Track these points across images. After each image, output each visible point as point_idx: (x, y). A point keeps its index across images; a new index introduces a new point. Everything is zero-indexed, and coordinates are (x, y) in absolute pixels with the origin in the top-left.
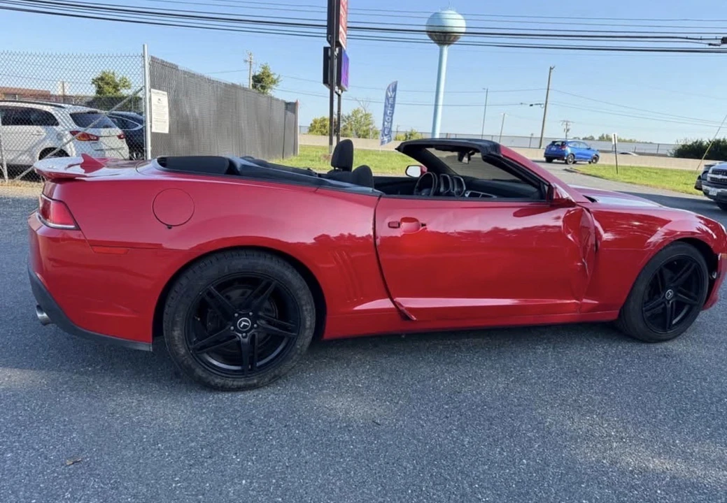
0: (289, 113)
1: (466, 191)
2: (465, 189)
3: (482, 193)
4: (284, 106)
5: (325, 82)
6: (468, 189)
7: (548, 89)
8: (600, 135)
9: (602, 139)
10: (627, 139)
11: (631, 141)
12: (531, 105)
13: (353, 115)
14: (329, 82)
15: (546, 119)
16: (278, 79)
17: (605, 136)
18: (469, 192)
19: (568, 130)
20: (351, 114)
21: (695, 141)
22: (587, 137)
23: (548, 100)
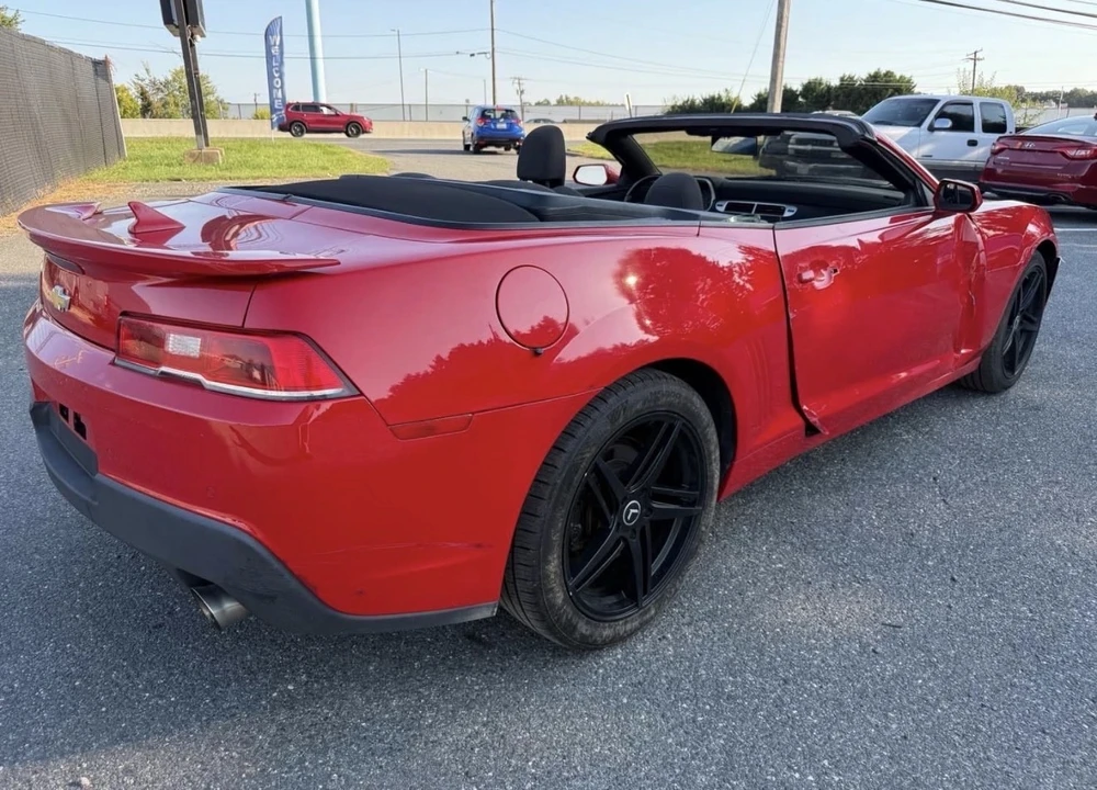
0: (100, 80)
1: (715, 201)
2: (713, 197)
3: (756, 203)
4: (90, 67)
5: (168, 20)
6: (720, 197)
7: (493, 29)
8: (558, 97)
9: (560, 102)
10: (593, 101)
11: (598, 104)
12: (472, 55)
13: (174, 80)
14: (176, 23)
15: (496, 76)
16: (15, 18)
17: (564, 98)
18: (725, 204)
19: (522, 92)
20: (170, 78)
21: (686, 99)
22: (541, 100)
23: (495, 46)
